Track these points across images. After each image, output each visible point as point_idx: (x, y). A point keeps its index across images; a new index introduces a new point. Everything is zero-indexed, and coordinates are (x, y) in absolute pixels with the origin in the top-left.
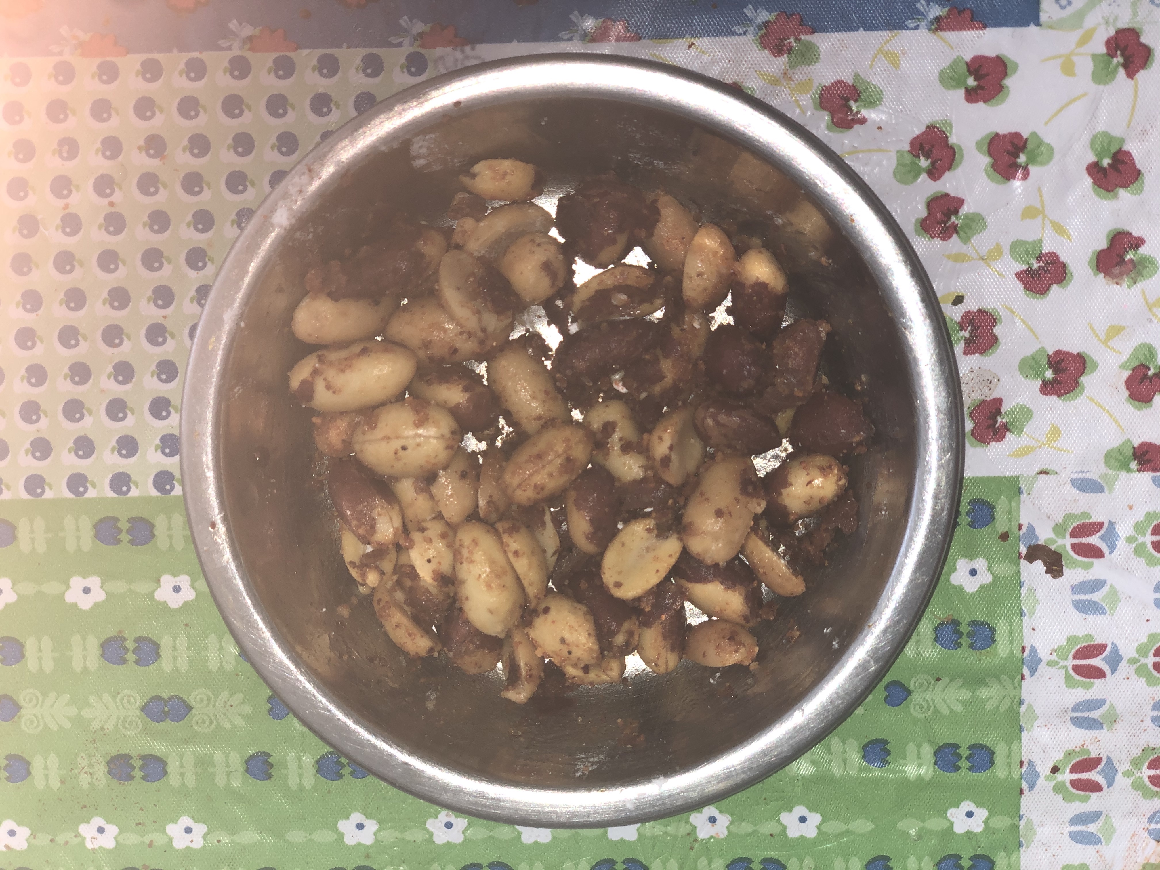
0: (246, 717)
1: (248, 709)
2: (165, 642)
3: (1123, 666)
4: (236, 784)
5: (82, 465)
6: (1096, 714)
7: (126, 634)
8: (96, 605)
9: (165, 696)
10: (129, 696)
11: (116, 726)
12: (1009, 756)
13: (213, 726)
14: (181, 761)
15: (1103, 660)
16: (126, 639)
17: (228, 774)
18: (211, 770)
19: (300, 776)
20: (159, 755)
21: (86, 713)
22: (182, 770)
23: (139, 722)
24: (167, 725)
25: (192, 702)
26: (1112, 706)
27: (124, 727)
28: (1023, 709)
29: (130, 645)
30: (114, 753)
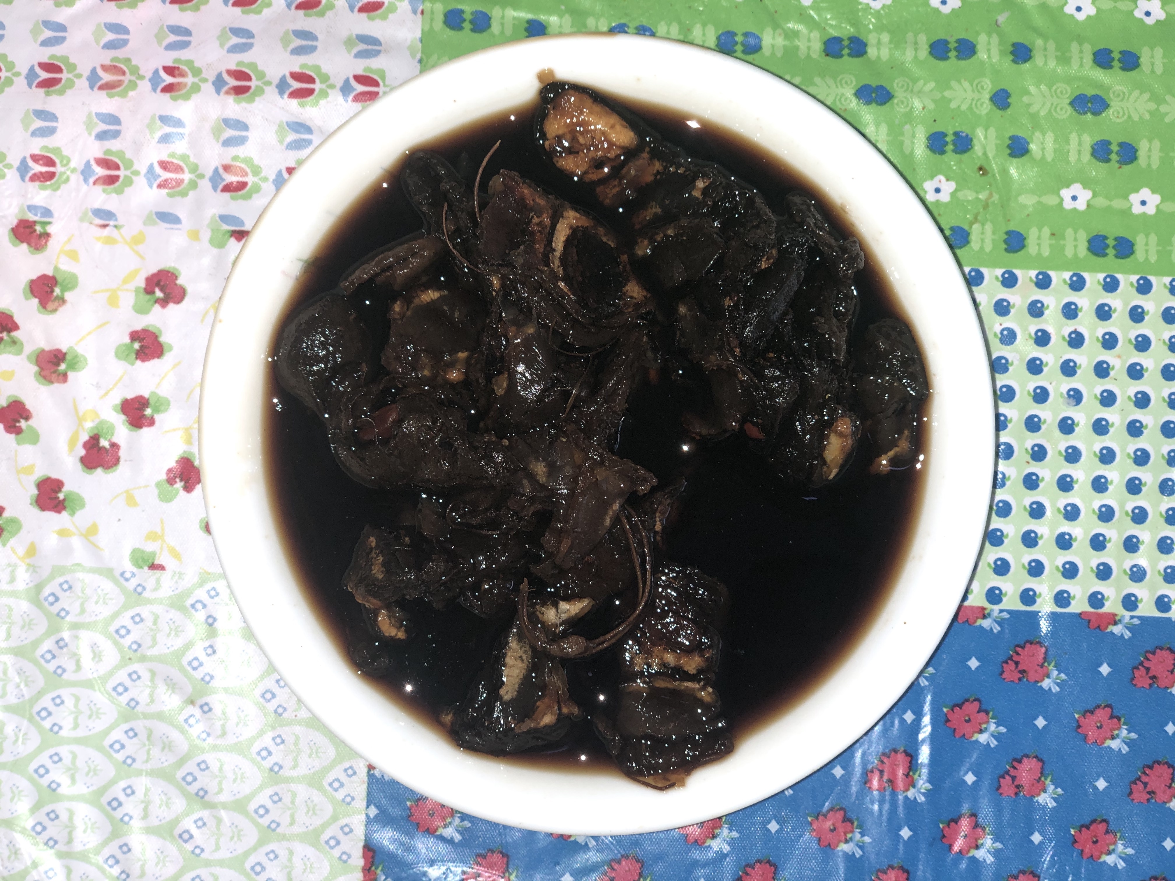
0: (1027, 93)
1: (1026, 99)
2: (1086, 156)
3: (340, 84)
4: (1039, 42)
5: (1139, 300)
6: (362, 47)
7: (1117, 165)
8: (1137, 191)
9: (1089, 116)
10: (1118, 117)
11: (1130, 94)
12: (432, 20)
13: (1054, 88)
14: (1082, 62)
15: (356, 90)
16: (1118, 162)
17: (1045, 49)
18: (1059, 54)
19: (989, 43)
20: (1099, 69)
21: (1152, 106)
22: (1082, 55)
23: (1111, 96)
24: (1090, 92)
25: (1070, 109)
26: (349, 51)
27: (1124, 93)
28: (419, 56)
29: (1114, 157)
30: (1133, 74)
